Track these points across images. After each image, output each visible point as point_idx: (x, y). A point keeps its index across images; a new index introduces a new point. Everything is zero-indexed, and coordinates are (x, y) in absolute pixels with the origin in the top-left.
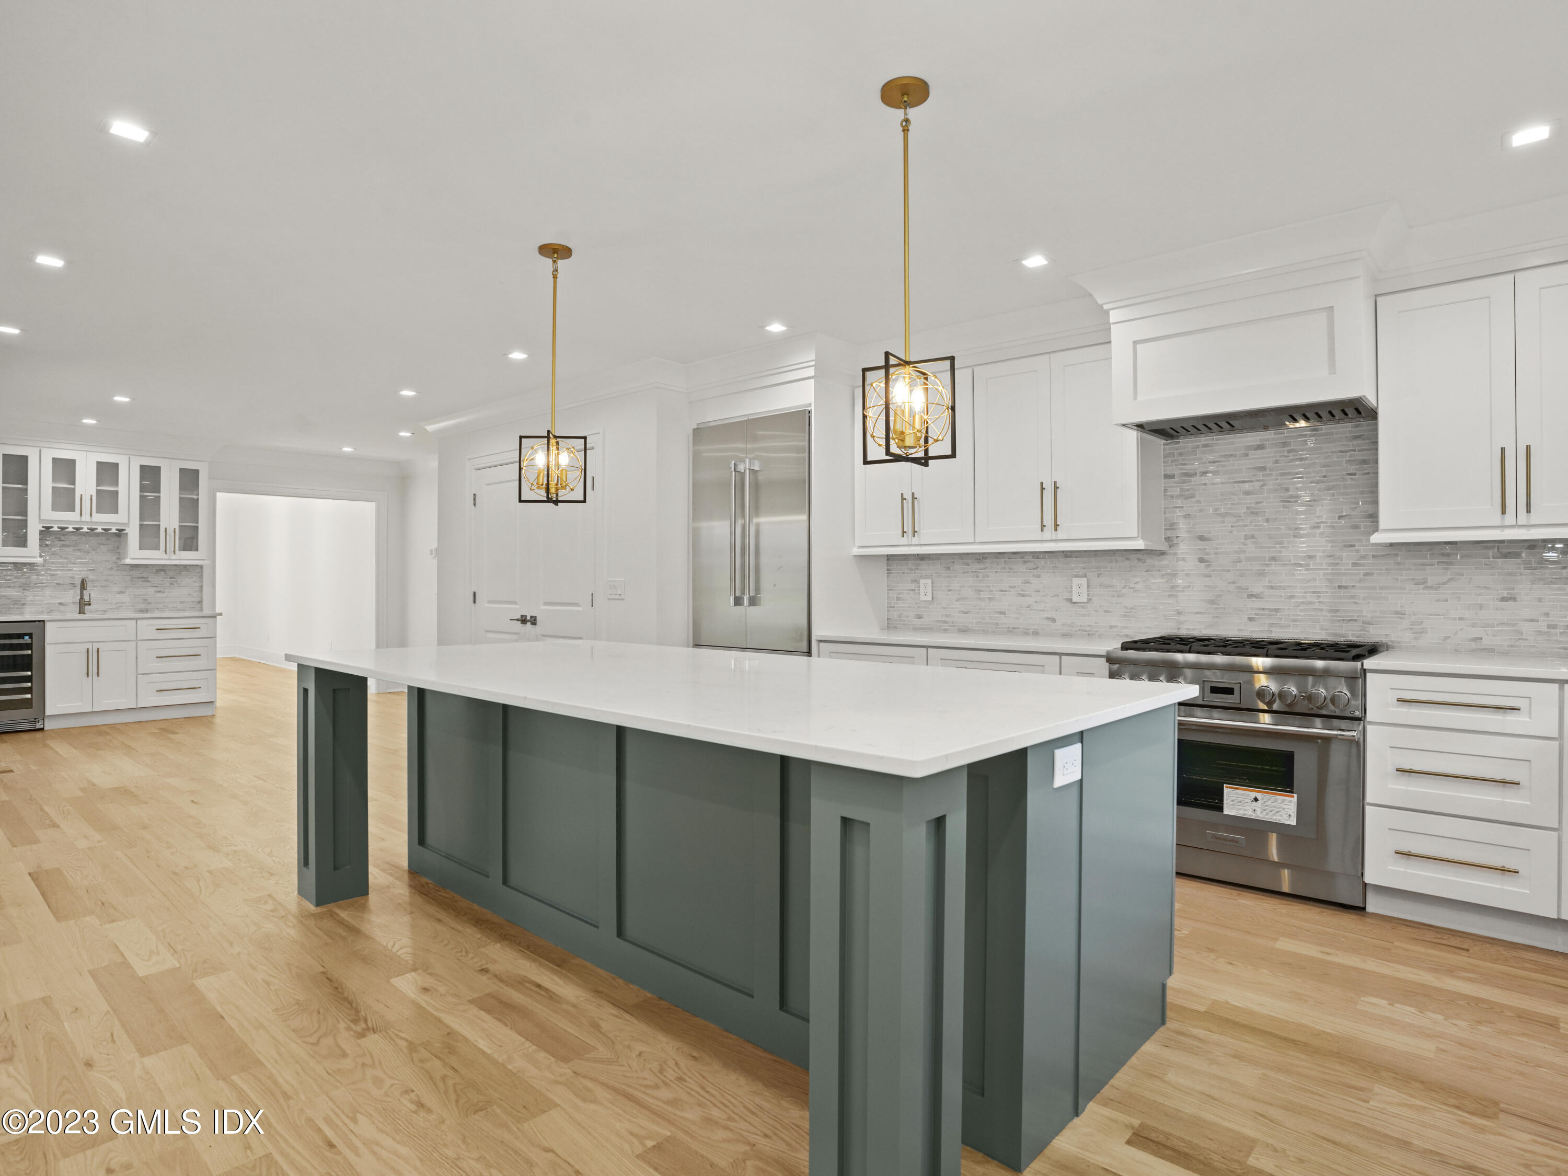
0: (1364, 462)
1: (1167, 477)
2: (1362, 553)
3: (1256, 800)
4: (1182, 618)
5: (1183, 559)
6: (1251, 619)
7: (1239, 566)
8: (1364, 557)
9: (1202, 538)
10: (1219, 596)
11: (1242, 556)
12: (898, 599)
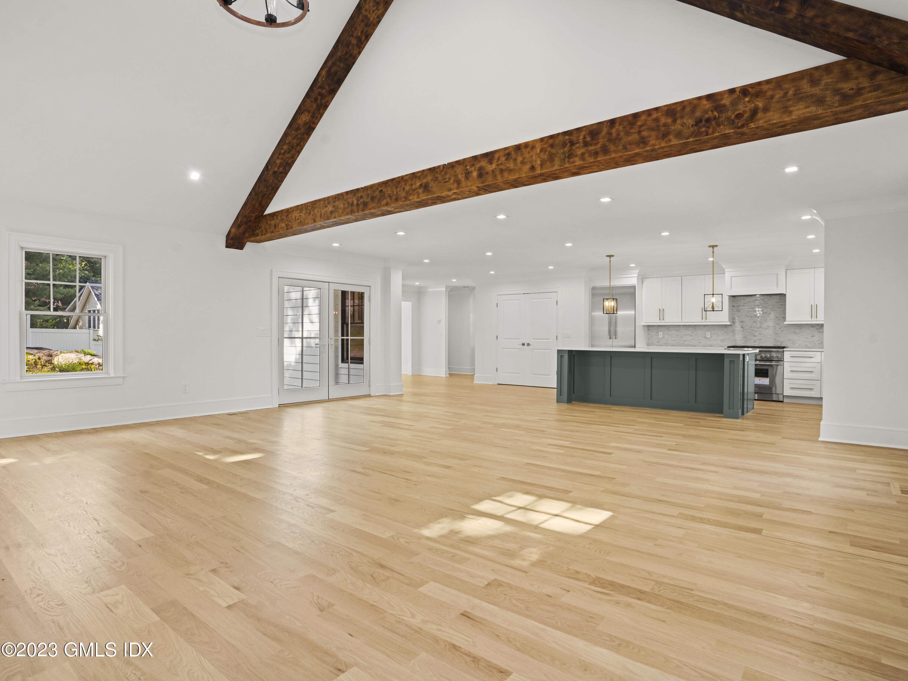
0: (782, 305)
1: (733, 306)
2: (781, 326)
3: (760, 380)
4: (736, 341)
5: (737, 327)
6: (754, 341)
7: (751, 329)
8: (782, 327)
9: (742, 322)
10: (746, 336)
11: (752, 326)
12: (651, 337)
